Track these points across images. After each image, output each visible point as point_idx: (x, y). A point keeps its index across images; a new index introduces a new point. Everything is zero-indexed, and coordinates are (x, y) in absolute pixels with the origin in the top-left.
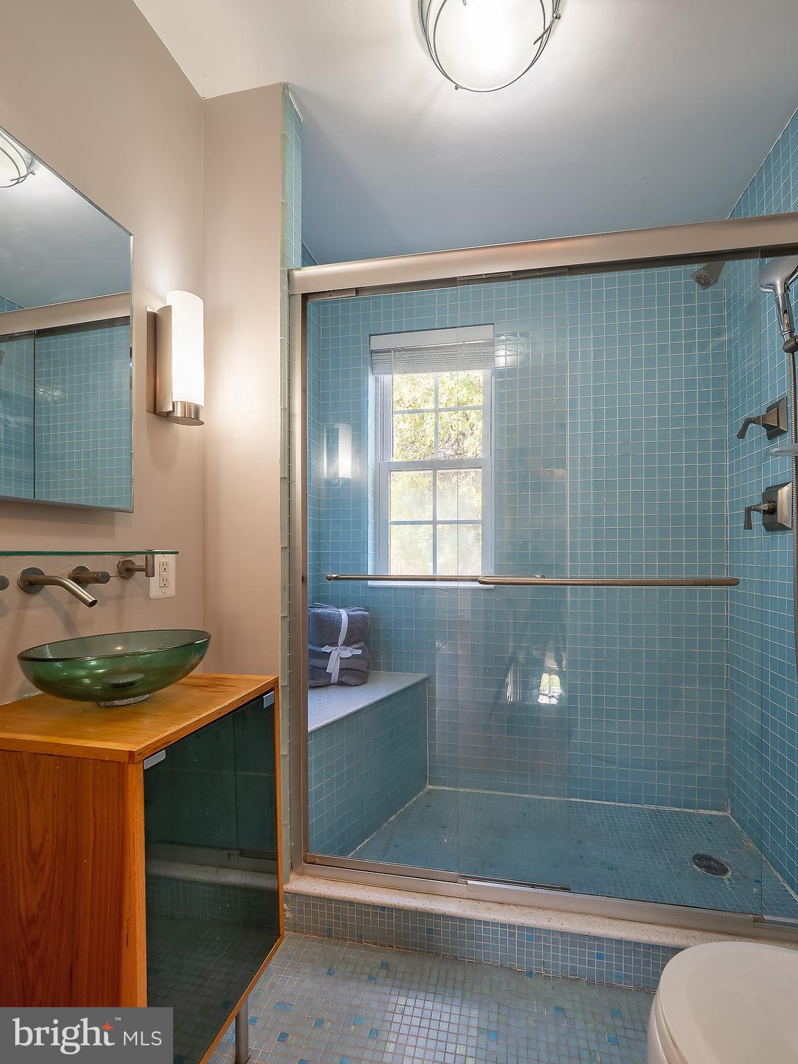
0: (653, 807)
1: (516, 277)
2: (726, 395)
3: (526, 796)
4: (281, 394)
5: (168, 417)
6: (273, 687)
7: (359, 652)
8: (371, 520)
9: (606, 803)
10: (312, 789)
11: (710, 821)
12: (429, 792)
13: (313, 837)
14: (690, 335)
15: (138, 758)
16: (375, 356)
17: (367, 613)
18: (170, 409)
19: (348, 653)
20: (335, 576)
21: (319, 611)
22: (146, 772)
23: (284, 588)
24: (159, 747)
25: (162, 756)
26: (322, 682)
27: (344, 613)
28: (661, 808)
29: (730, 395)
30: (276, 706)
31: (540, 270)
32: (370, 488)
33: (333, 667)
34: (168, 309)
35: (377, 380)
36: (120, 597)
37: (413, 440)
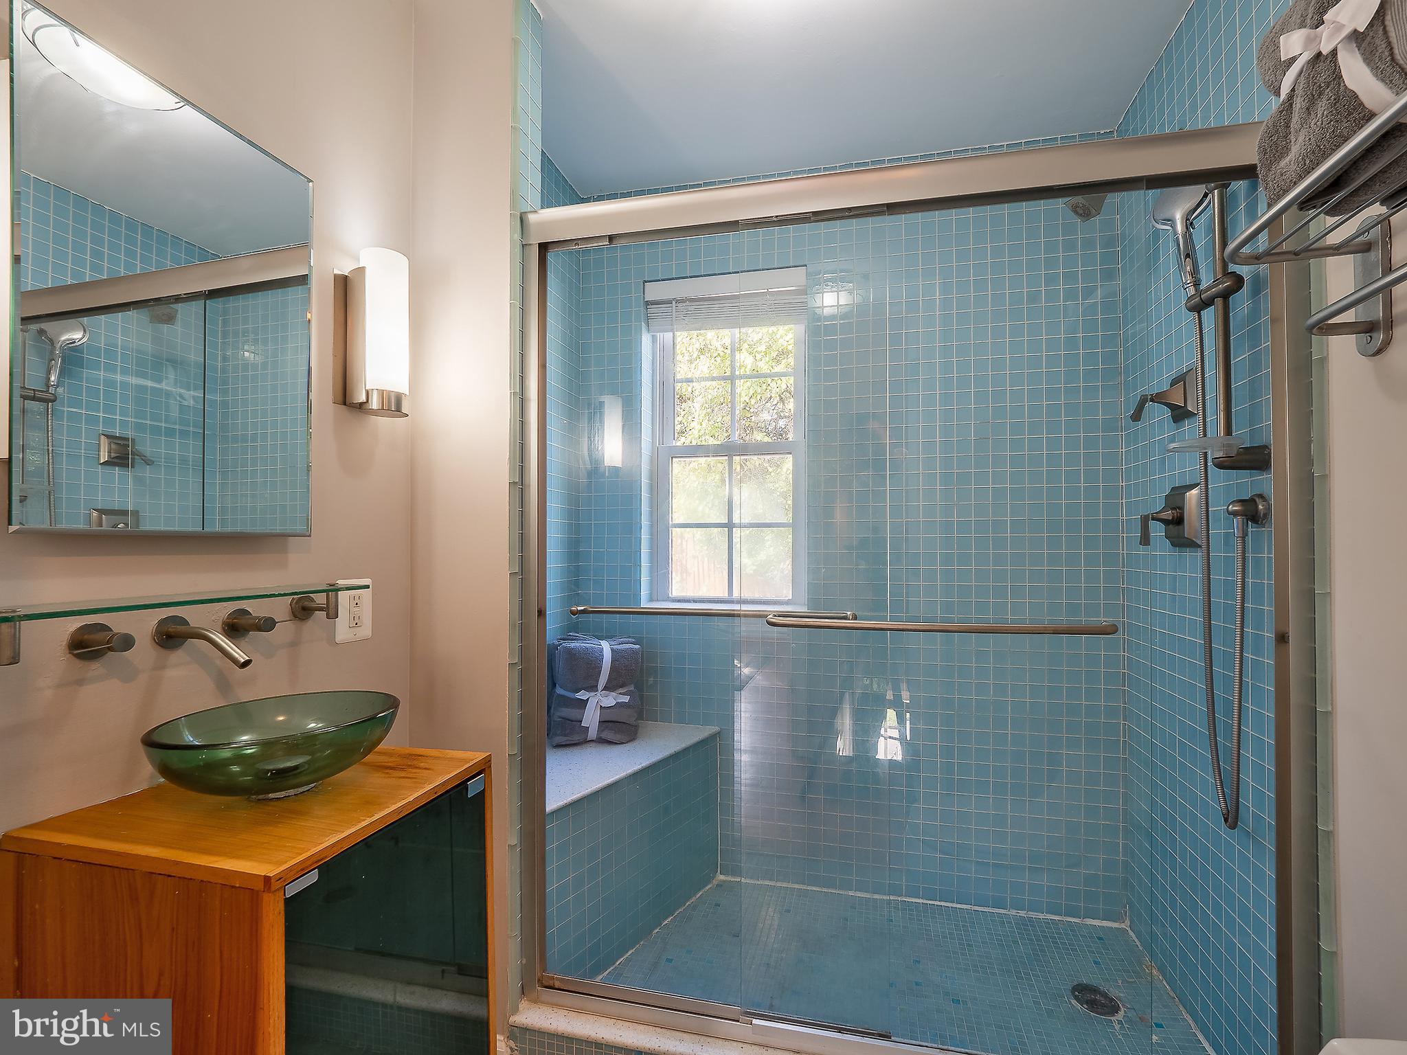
0: (1022, 913)
1: (820, 218)
2: (1121, 358)
3: (851, 893)
4: (510, 374)
5: (361, 407)
6: (483, 768)
7: (626, 699)
8: (645, 522)
9: (959, 906)
10: (552, 887)
11: (1101, 937)
12: (720, 885)
13: (553, 951)
14: (1070, 277)
15: (275, 885)
16: (653, 309)
17: (637, 646)
18: (363, 398)
19: (610, 700)
20: (582, 608)
21: (573, 645)
22: (288, 902)
23: (512, 626)
24: (307, 867)
25: (313, 877)
26: (576, 738)
27: (606, 647)
28: (1033, 915)
29: (1126, 359)
30: (487, 794)
31: (850, 209)
32: (645, 481)
33: (591, 719)
34: (361, 270)
35: (654, 339)
36: (294, 644)
37: (722, 401)
